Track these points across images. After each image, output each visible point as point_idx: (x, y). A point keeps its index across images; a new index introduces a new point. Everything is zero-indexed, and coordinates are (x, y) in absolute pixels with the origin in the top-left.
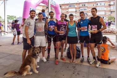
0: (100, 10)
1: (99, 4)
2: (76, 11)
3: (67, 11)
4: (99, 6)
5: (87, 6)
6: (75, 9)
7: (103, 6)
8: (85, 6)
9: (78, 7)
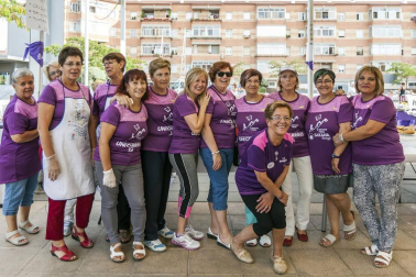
0: (387, 36)
1: (381, 15)
2: (288, 37)
3: (247, 33)
4: (381, 23)
5: (334, 18)
6: (284, 28)
7: (394, 23)
8: (330, 18)
9: (294, 20)
